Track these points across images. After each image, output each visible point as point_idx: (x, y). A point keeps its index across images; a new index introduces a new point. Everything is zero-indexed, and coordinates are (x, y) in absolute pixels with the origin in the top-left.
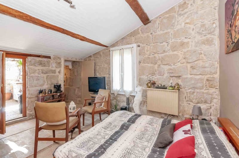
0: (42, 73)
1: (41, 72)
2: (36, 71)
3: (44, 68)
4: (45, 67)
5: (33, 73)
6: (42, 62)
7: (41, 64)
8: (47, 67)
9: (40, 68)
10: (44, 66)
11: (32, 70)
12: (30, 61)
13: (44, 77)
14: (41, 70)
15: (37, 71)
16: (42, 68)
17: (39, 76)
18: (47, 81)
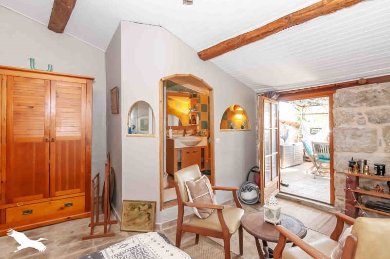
0: (370, 120)
1: (367, 119)
2: (353, 116)
3: (374, 108)
4: (376, 105)
5: (347, 121)
6: (367, 95)
7: (364, 99)
8: (384, 104)
9: (364, 109)
10: (376, 103)
11: (343, 115)
12: (339, 99)
13: (375, 132)
14: (368, 114)
15: (357, 117)
16: (369, 109)
17: (361, 127)
18: (385, 140)
